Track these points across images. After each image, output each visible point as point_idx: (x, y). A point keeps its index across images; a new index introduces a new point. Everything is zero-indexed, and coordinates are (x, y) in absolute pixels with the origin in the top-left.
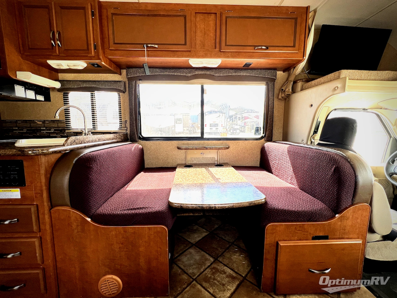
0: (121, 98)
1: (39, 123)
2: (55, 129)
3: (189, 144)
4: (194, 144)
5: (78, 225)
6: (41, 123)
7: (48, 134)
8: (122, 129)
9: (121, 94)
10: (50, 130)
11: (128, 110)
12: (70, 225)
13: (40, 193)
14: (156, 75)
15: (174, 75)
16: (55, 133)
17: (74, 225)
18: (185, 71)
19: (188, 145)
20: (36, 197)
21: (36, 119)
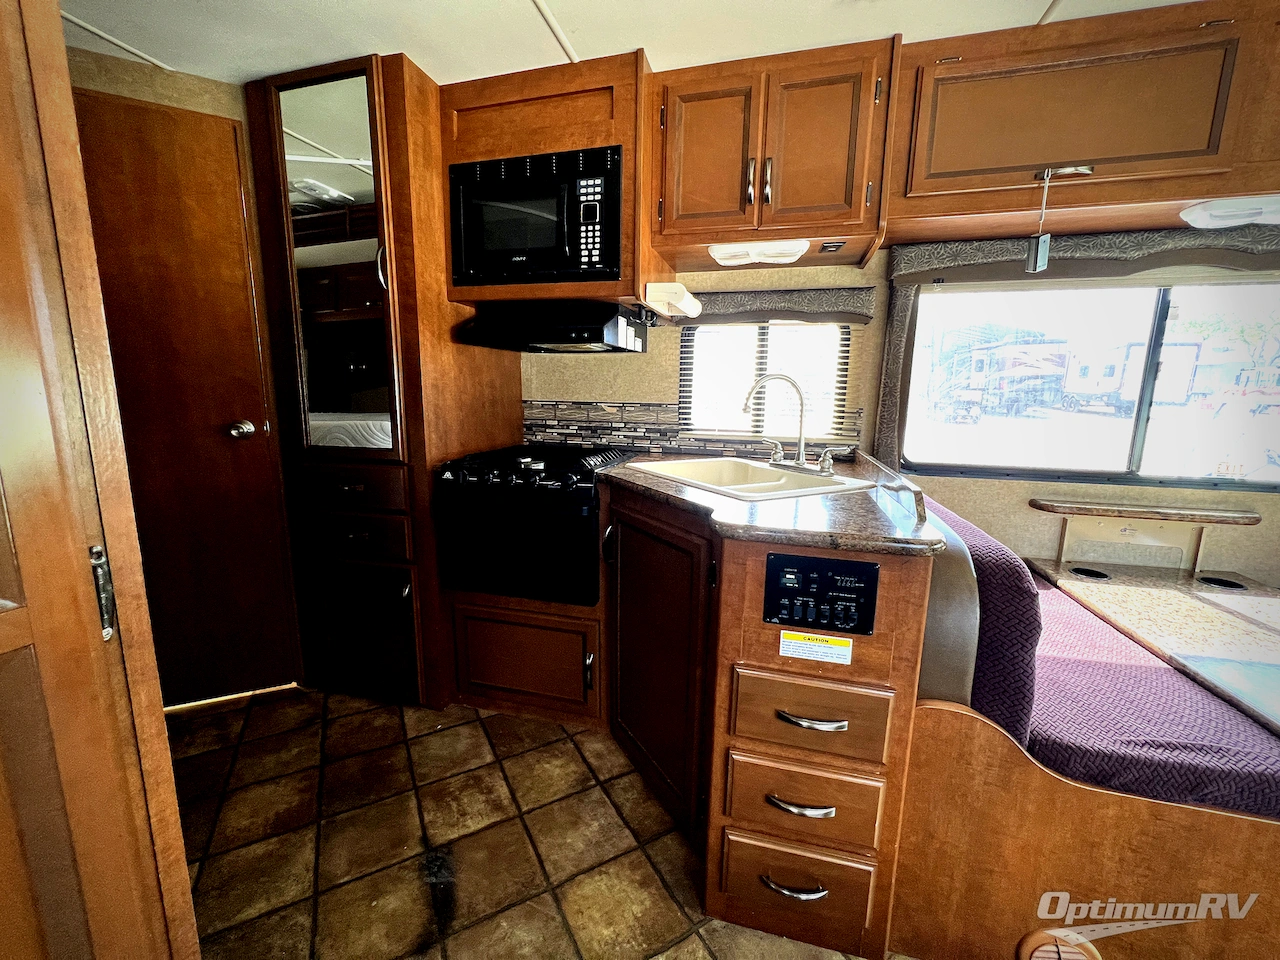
0: (853, 339)
1: (609, 410)
2: (648, 426)
3: (1078, 496)
4: (1098, 497)
5: (990, 765)
6: (615, 410)
7: (630, 441)
8: (841, 435)
9: (853, 327)
10: (635, 430)
11: (869, 375)
12: (963, 757)
13: (907, 660)
14: (999, 262)
15: (1072, 258)
16: (648, 438)
17: (978, 762)
18: (1120, 242)
19: (1073, 496)
20: (894, 669)
21: (603, 399)
